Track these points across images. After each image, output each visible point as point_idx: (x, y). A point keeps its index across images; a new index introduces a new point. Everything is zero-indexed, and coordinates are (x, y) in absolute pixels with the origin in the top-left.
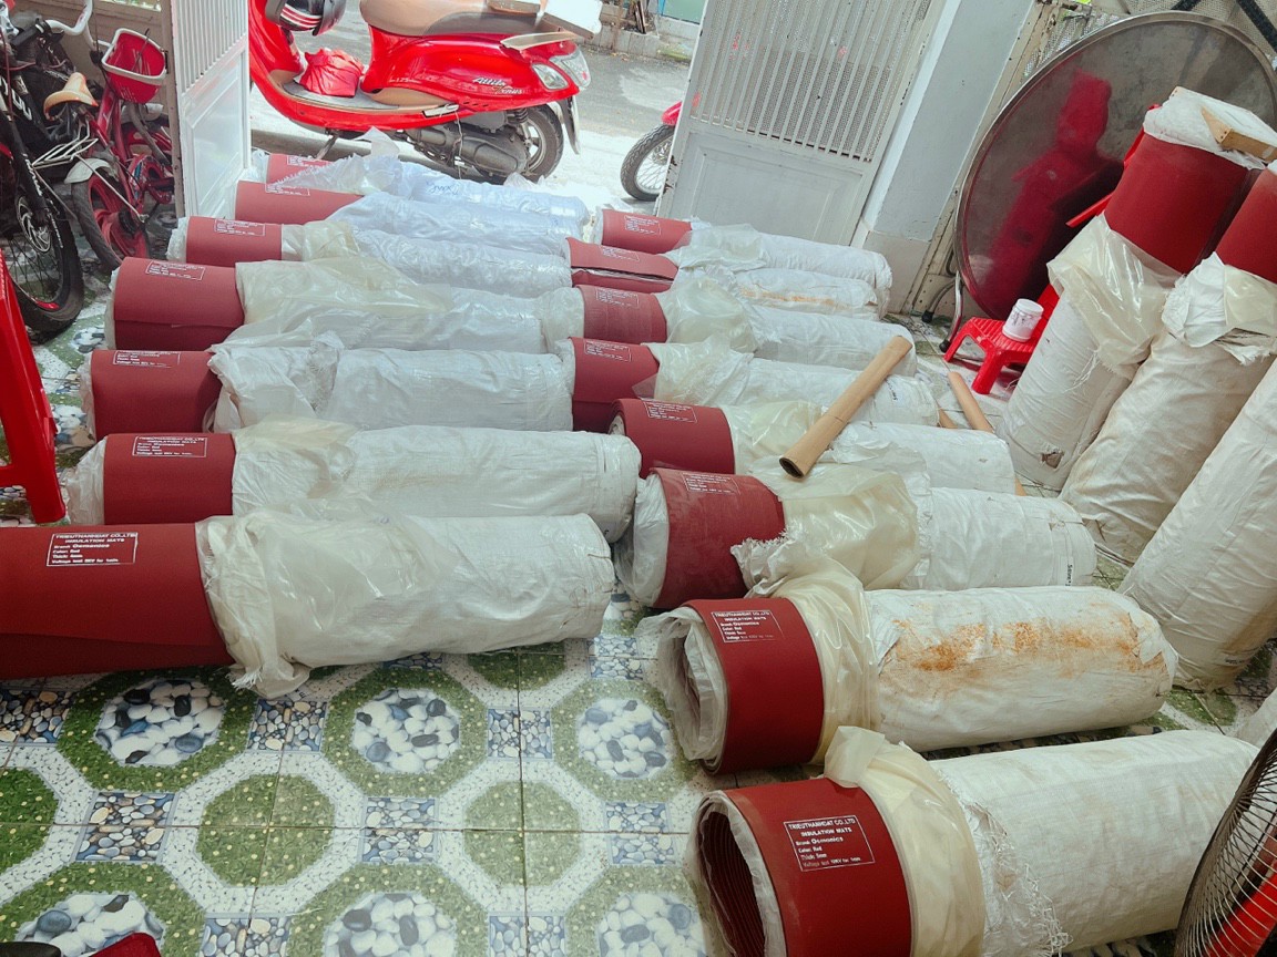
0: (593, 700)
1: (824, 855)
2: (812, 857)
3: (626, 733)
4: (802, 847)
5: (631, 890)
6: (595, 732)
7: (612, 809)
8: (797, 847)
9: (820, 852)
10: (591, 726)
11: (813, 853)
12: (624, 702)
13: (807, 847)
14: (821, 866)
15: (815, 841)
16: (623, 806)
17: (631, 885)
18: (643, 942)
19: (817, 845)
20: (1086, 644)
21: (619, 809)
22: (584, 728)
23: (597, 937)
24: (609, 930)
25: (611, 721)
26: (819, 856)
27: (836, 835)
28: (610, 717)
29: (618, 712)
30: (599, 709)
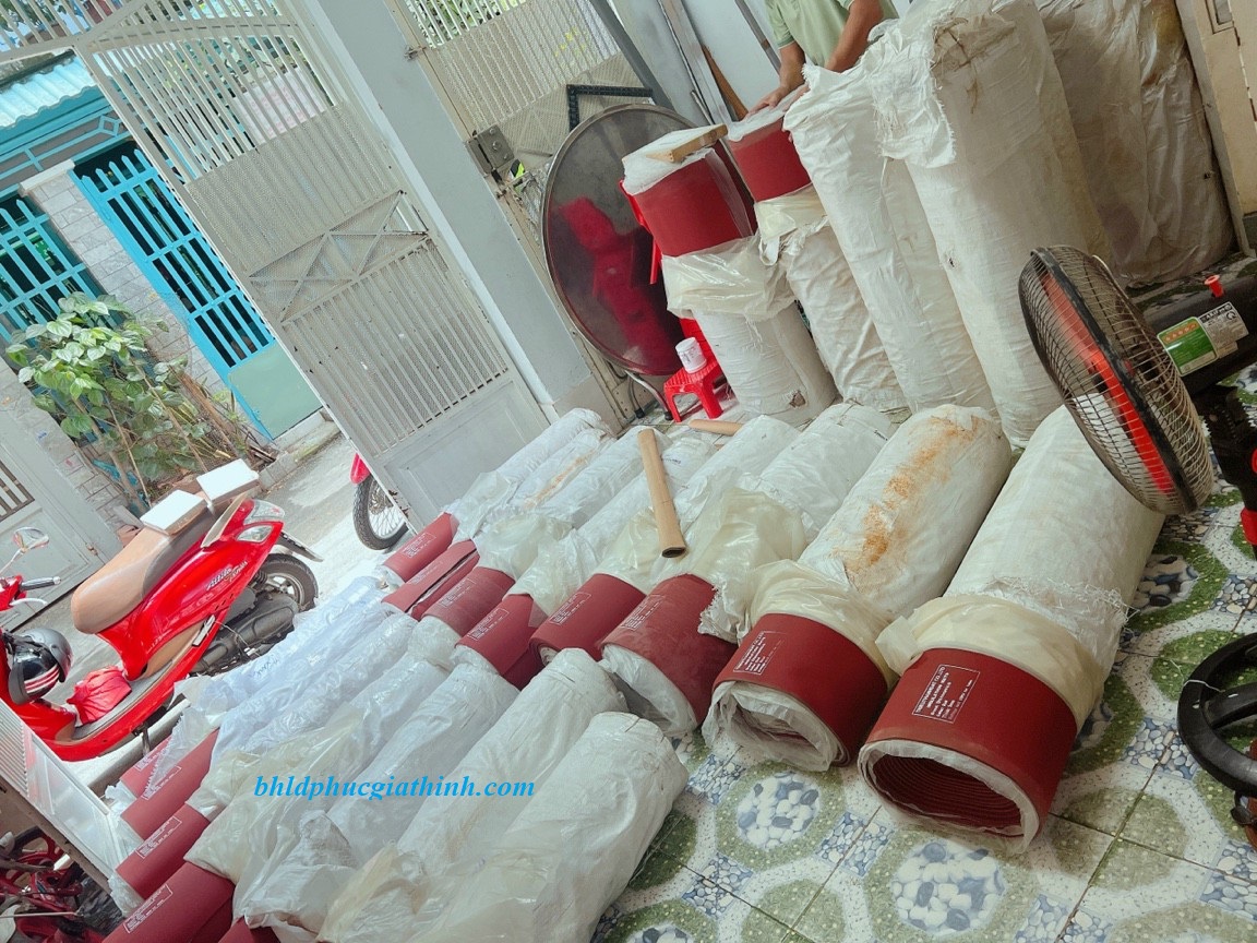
0: (733, 815)
1: (953, 702)
2: (948, 711)
3: (775, 806)
4: (937, 713)
5: (890, 876)
6: (758, 828)
7: (823, 852)
8: (934, 716)
9: (949, 703)
10: (752, 828)
11: (946, 708)
12: (752, 792)
13: (939, 709)
14: (958, 708)
15: (939, 702)
16: (826, 842)
17: (887, 874)
18: (935, 892)
19: (942, 702)
20: (933, 454)
21: (826, 847)
22: (749, 834)
23: (908, 924)
24: (909, 911)
25: (758, 812)
26: (951, 705)
27: (944, 685)
28: (755, 810)
29: (756, 801)
30: (743, 815)
